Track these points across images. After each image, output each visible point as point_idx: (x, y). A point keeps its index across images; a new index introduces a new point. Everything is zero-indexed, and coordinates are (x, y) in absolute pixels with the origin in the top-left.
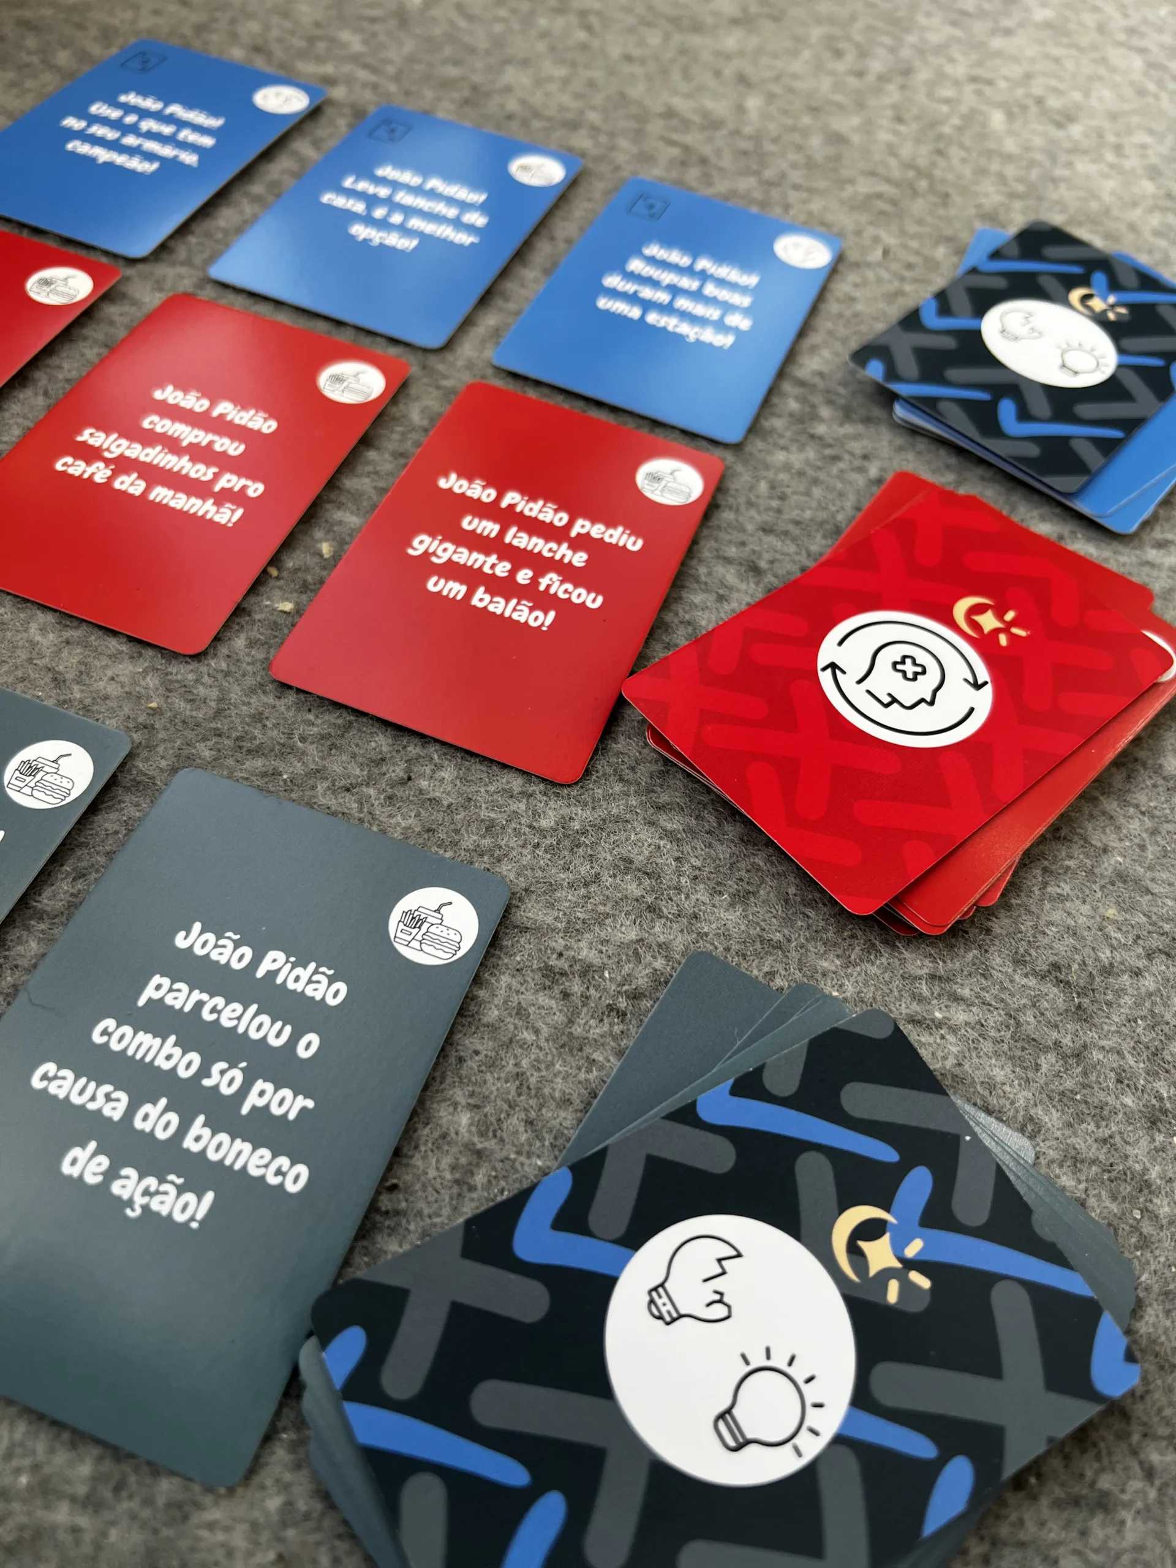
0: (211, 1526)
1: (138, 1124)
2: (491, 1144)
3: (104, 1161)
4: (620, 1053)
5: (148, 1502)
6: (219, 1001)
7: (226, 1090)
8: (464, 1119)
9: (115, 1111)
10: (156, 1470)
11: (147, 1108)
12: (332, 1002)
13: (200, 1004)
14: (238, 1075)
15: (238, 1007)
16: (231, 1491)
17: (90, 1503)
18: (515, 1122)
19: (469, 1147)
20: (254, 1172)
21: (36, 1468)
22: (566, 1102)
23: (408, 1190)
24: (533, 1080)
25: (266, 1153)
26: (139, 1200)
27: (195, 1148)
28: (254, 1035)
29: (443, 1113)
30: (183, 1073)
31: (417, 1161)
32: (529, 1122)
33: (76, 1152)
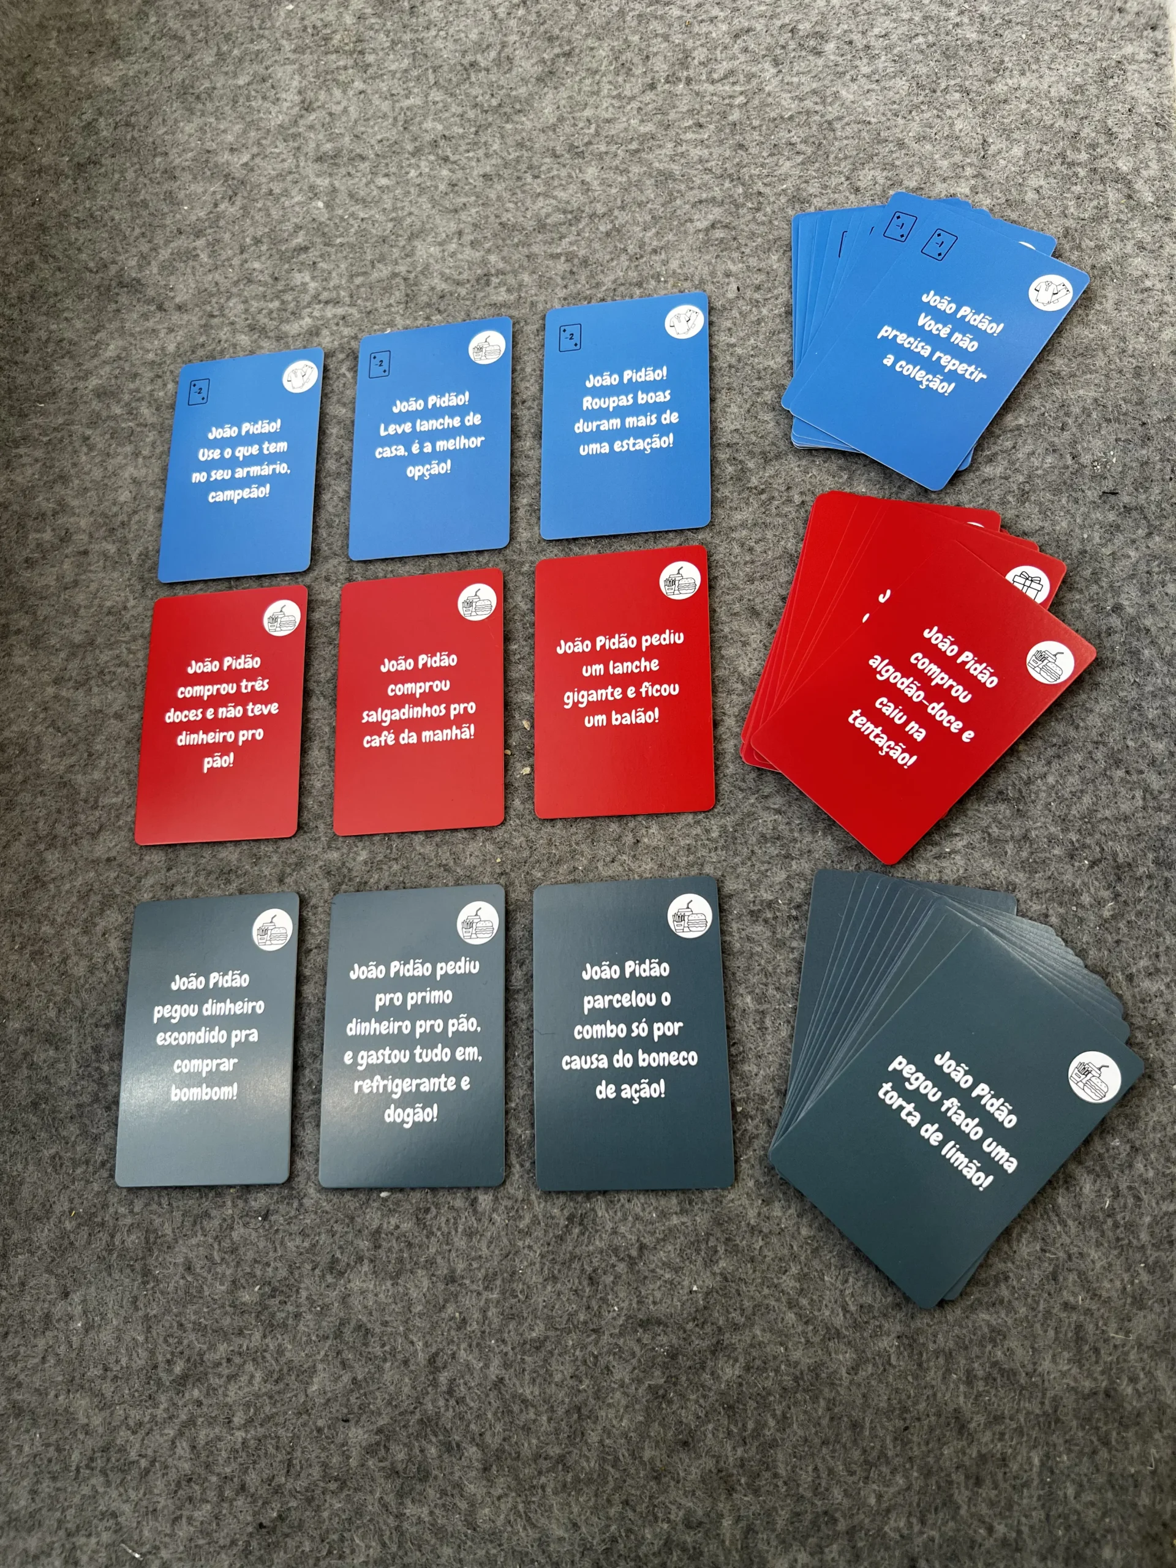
0: (732, 1201)
1: (617, 1065)
2: (765, 1006)
3: (612, 1087)
4: (803, 938)
5: (704, 1202)
6: (618, 996)
7: (644, 1035)
8: (749, 999)
9: (604, 1064)
10: (701, 1191)
11: (616, 1057)
12: (665, 974)
13: (611, 1002)
14: (644, 1025)
15: (626, 995)
16: (733, 1186)
17: (683, 1211)
18: (771, 991)
19: (757, 1011)
20: (674, 1063)
21: (656, 1208)
22: (788, 973)
23: (740, 1041)
24: (770, 969)
25: (674, 1053)
26: (636, 1096)
27: (645, 1064)
28: (641, 1005)
29: (738, 1001)
30: (622, 1035)
31: (738, 1027)
32: (777, 989)
33: (599, 1088)
